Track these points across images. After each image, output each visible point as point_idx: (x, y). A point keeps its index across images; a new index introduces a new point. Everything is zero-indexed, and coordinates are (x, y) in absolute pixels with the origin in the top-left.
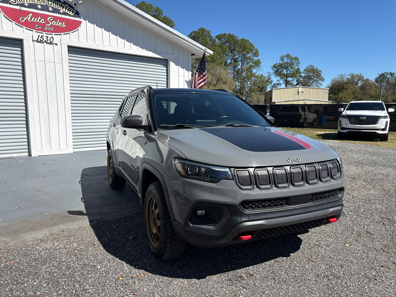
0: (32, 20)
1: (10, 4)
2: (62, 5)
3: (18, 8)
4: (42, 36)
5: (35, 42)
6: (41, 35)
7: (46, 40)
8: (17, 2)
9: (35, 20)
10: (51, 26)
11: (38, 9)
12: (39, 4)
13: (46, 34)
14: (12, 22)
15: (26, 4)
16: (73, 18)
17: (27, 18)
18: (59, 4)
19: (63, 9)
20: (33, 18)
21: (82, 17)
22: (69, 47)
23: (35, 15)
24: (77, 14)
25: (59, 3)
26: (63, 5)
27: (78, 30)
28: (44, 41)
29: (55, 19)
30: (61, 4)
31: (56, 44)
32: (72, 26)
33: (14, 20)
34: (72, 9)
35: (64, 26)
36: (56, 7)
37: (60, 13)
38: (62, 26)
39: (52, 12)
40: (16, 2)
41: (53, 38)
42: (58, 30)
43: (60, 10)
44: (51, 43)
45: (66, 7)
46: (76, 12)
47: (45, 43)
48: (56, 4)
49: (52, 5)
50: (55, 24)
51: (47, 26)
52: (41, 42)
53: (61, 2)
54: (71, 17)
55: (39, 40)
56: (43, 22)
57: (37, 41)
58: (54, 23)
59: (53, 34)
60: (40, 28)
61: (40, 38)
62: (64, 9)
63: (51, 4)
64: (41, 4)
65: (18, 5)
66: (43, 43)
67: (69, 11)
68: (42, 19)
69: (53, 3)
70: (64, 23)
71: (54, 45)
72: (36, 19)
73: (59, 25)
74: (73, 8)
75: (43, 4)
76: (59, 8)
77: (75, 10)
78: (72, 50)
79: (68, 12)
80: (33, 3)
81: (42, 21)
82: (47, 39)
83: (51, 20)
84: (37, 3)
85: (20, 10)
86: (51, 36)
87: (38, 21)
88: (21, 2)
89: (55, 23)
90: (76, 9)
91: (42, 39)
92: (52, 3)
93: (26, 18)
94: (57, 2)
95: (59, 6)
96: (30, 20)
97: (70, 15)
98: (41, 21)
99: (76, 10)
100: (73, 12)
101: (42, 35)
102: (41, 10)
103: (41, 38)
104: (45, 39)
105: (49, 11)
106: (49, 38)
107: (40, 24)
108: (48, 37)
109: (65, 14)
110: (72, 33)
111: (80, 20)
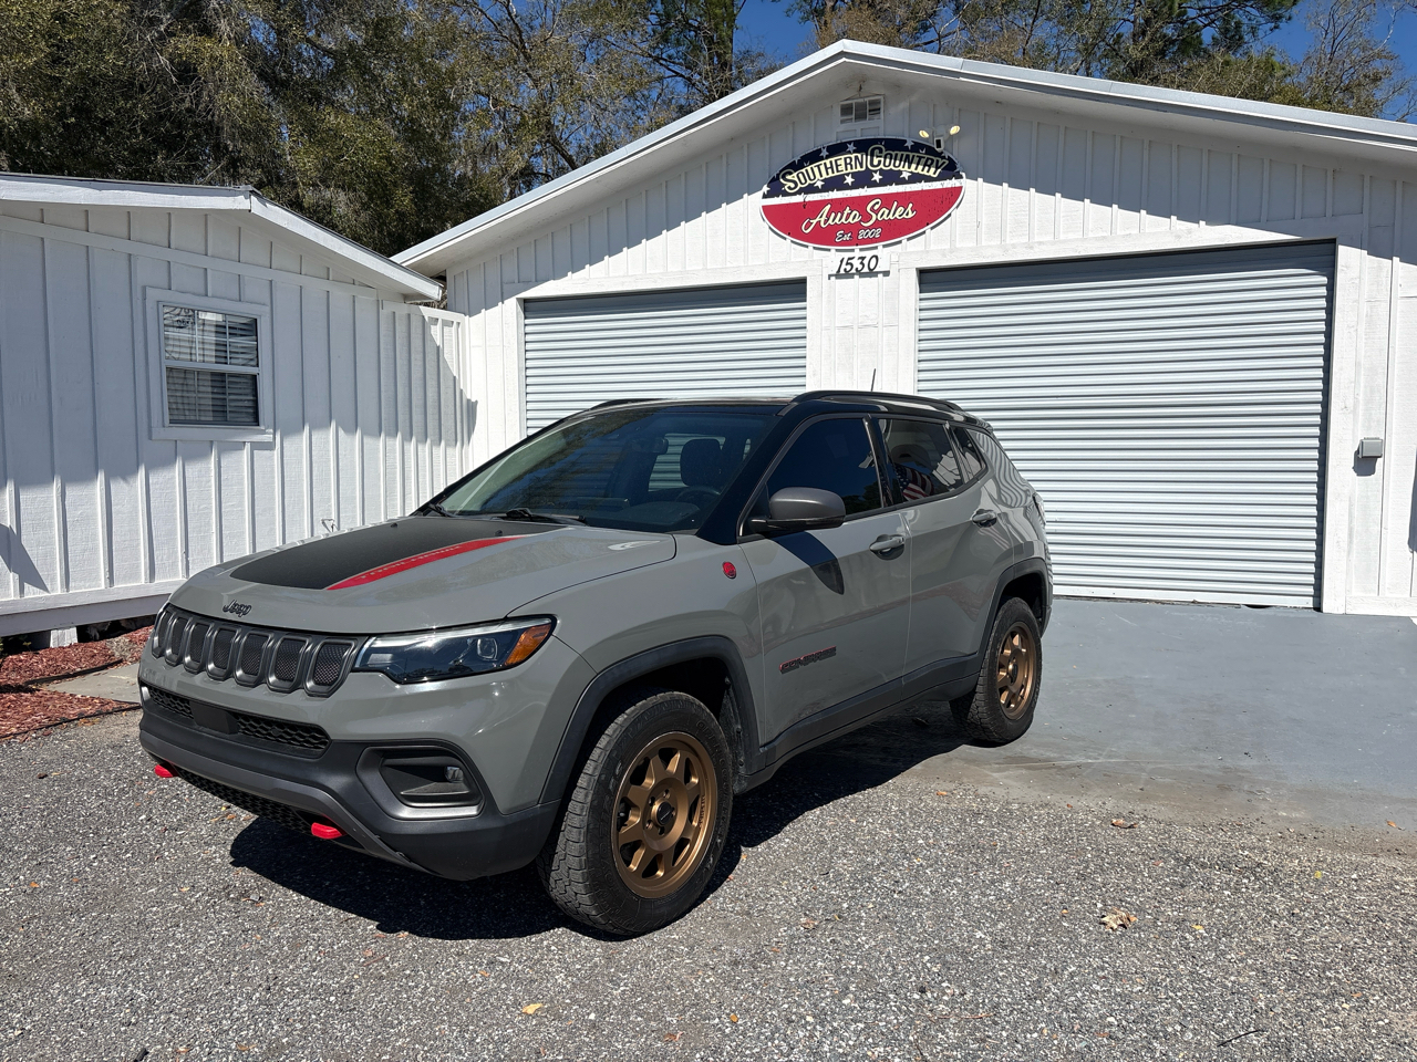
0: (830, 222)
1: (786, 194)
2: (908, 156)
3: (799, 199)
4: (849, 259)
5: (833, 278)
6: (847, 255)
7: (860, 267)
8: (800, 185)
9: (837, 221)
10: (877, 224)
11: (847, 187)
12: (848, 175)
13: (861, 250)
14: (785, 239)
15: (819, 184)
16: (937, 185)
17: (818, 219)
18: (899, 157)
19: (909, 167)
20: (833, 215)
21: (964, 175)
22: (922, 273)
23: (838, 205)
24: (950, 170)
25: (900, 153)
26: (911, 154)
27: (950, 215)
28: (853, 271)
29: (887, 201)
30: (905, 153)
31: (886, 273)
32: (934, 208)
33: (789, 234)
34: (935, 159)
35: (911, 215)
36: (892, 167)
37: (903, 181)
38: (904, 215)
39: (882, 183)
40: (796, 185)
41: (877, 257)
42: (893, 231)
43: (900, 172)
44: (872, 273)
45: (920, 158)
46: (947, 162)
47: (856, 277)
48: (891, 159)
49: (882, 166)
50: (885, 217)
51: (865, 228)
52: (848, 275)
53: (906, 149)
54: (930, 184)
55: (842, 272)
56: (856, 220)
57: (838, 275)
58: (885, 215)
59: (880, 245)
60: (847, 238)
61: (844, 266)
62: (914, 166)
63: (880, 162)
64: (854, 170)
65: (799, 192)
66: (852, 276)
67: (927, 168)
68: (855, 212)
69: (885, 158)
70: (911, 205)
71: (880, 276)
72: (839, 214)
73: (897, 215)
74: (939, 155)
75: (859, 169)
76: (901, 168)
77: (944, 157)
78: (931, 279)
79: (925, 172)
80: (836, 174)
81: (855, 217)
82: (862, 263)
83: (876, 208)
84: (845, 172)
85: (804, 204)
86: (874, 252)
87: (843, 220)
88: (809, 182)
89: (887, 211)
90: (946, 154)
91: (848, 267)
92: (882, 159)
93: (814, 222)
94: (893, 154)
95: (901, 161)
96: (826, 221)
97: (929, 179)
98: (850, 220)
99: (949, 159)
100: (937, 168)
101: (850, 255)
102: (854, 186)
103: (847, 264)
104: (856, 263)
105: (875, 184)
106: (866, 262)
107: (847, 228)
108: (863, 258)
109: (915, 178)
110: (932, 228)
111: (958, 185)
